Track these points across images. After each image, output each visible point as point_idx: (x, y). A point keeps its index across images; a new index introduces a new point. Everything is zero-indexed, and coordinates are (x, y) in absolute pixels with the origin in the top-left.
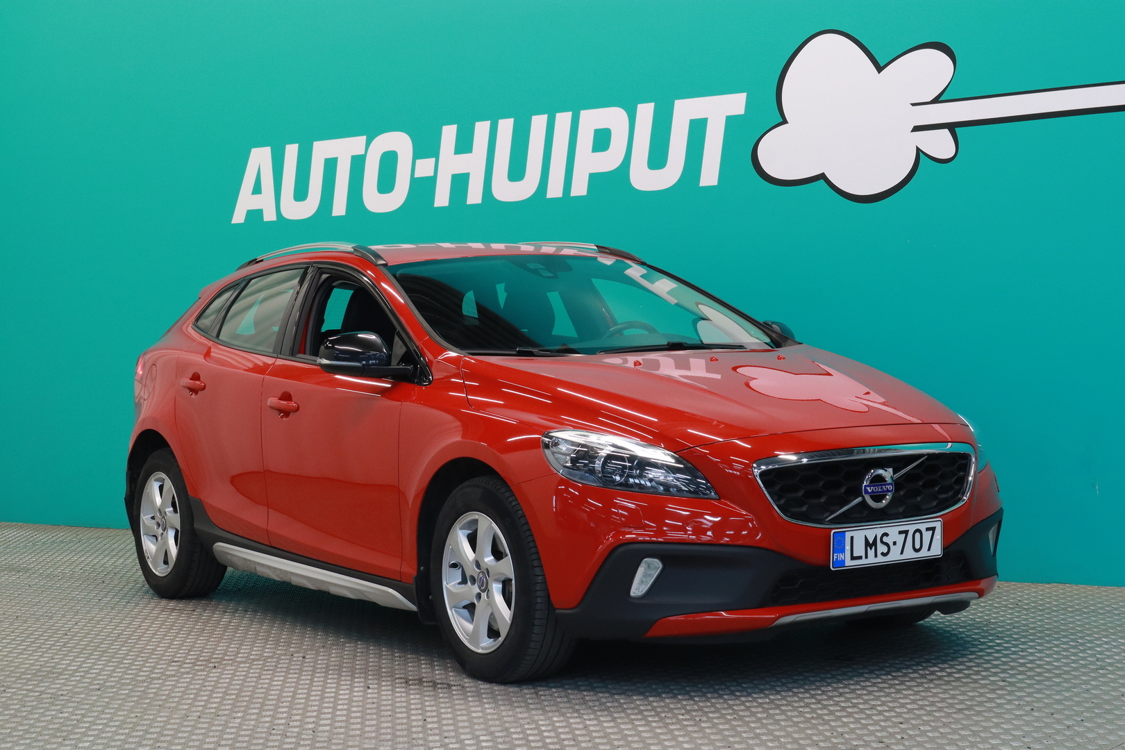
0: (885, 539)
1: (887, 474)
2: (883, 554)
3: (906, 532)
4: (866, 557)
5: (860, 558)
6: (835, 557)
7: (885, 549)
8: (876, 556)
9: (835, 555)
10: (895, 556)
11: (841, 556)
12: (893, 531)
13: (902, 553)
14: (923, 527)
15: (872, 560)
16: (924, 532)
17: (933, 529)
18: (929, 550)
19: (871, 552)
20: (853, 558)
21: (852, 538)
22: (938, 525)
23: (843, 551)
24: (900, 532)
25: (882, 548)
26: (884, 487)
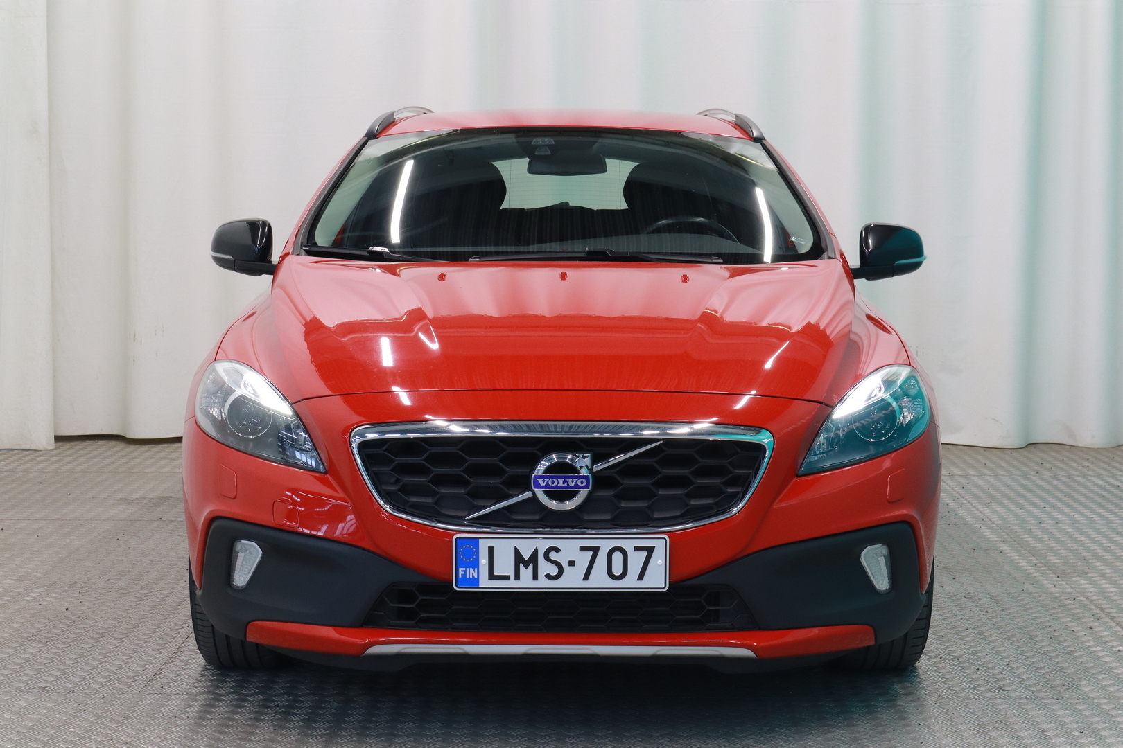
0: (553, 555)
1: (583, 463)
2: (548, 576)
3: (595, 550)
4: (517, 577)
5: (506, 578)
6: (461, 573)
7: (554, 571)
8: (535, 577)
9: (460, 569)
10: (572, 581)
11: (472, 573)
12: (570, 546)
13: (586, 577)
14: (628, 545)
15: (526, 582)
16: (630, 551)
17: (650, 550)
18: (641, 577)
19: (527, 573)
20: (492, 576)
21: (491, 549)
22: (660, 544)
23: (475, 565)
24: (582, 549)
25: (545, 568)
26: (570, 481)
